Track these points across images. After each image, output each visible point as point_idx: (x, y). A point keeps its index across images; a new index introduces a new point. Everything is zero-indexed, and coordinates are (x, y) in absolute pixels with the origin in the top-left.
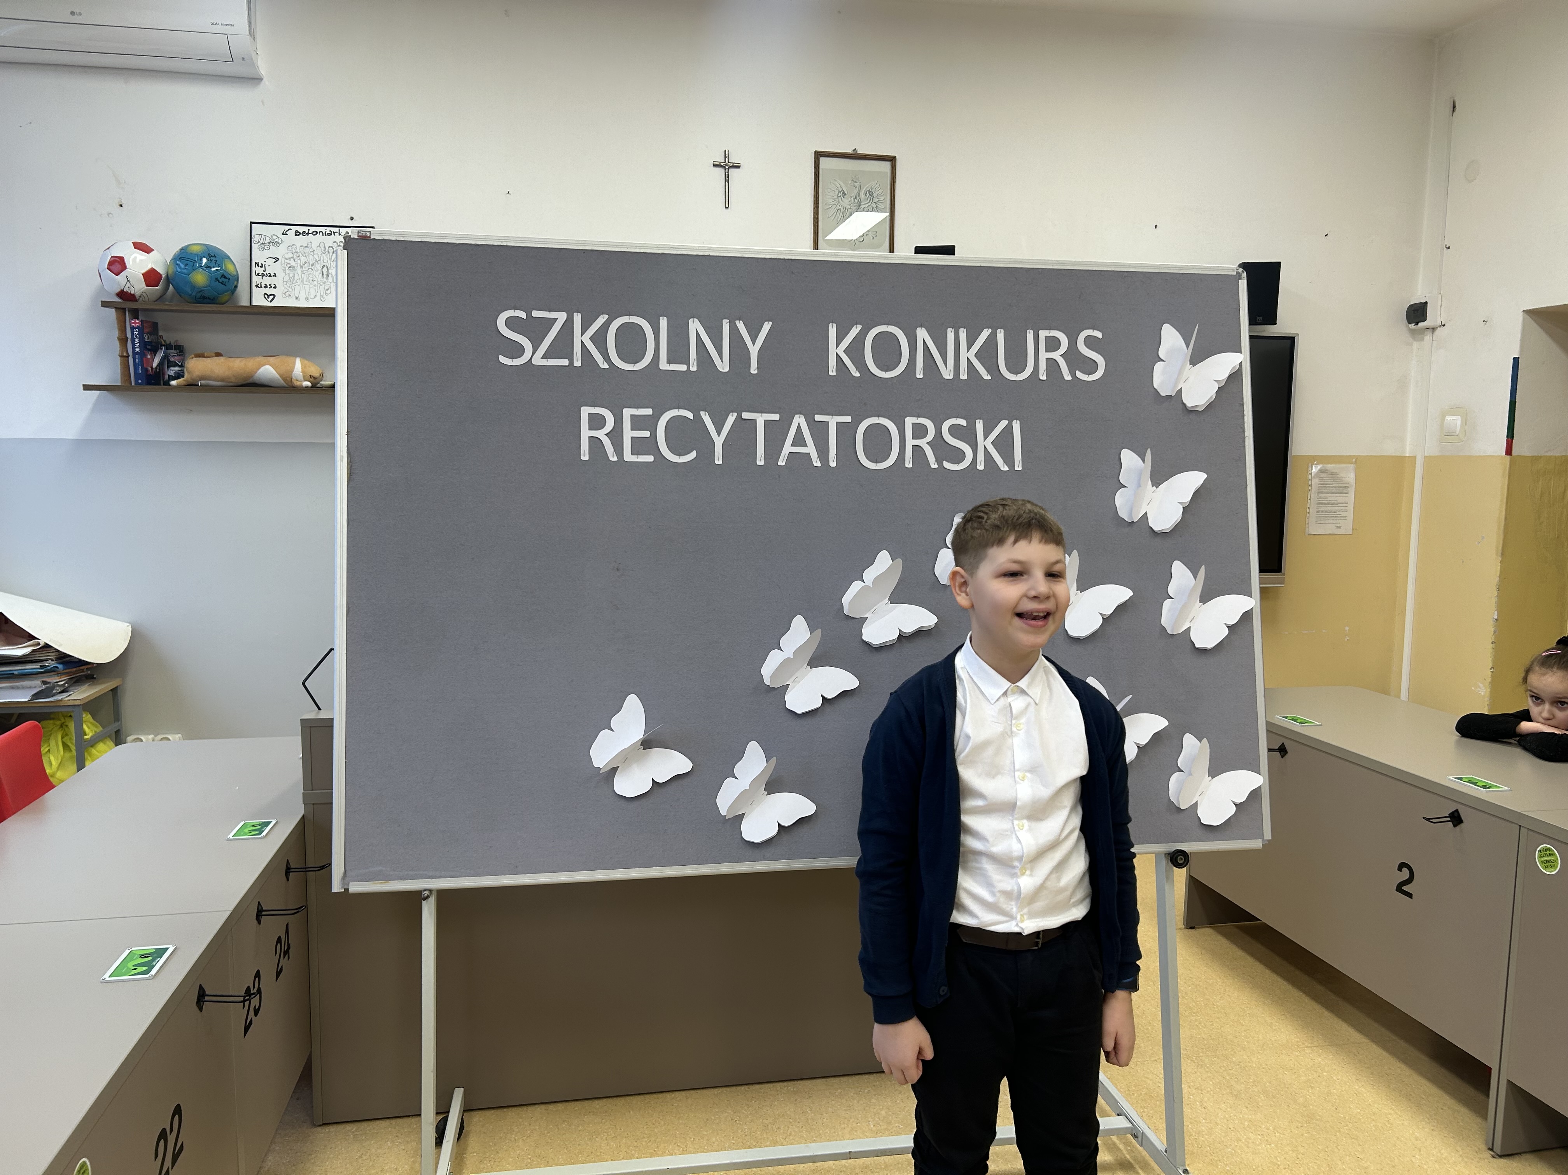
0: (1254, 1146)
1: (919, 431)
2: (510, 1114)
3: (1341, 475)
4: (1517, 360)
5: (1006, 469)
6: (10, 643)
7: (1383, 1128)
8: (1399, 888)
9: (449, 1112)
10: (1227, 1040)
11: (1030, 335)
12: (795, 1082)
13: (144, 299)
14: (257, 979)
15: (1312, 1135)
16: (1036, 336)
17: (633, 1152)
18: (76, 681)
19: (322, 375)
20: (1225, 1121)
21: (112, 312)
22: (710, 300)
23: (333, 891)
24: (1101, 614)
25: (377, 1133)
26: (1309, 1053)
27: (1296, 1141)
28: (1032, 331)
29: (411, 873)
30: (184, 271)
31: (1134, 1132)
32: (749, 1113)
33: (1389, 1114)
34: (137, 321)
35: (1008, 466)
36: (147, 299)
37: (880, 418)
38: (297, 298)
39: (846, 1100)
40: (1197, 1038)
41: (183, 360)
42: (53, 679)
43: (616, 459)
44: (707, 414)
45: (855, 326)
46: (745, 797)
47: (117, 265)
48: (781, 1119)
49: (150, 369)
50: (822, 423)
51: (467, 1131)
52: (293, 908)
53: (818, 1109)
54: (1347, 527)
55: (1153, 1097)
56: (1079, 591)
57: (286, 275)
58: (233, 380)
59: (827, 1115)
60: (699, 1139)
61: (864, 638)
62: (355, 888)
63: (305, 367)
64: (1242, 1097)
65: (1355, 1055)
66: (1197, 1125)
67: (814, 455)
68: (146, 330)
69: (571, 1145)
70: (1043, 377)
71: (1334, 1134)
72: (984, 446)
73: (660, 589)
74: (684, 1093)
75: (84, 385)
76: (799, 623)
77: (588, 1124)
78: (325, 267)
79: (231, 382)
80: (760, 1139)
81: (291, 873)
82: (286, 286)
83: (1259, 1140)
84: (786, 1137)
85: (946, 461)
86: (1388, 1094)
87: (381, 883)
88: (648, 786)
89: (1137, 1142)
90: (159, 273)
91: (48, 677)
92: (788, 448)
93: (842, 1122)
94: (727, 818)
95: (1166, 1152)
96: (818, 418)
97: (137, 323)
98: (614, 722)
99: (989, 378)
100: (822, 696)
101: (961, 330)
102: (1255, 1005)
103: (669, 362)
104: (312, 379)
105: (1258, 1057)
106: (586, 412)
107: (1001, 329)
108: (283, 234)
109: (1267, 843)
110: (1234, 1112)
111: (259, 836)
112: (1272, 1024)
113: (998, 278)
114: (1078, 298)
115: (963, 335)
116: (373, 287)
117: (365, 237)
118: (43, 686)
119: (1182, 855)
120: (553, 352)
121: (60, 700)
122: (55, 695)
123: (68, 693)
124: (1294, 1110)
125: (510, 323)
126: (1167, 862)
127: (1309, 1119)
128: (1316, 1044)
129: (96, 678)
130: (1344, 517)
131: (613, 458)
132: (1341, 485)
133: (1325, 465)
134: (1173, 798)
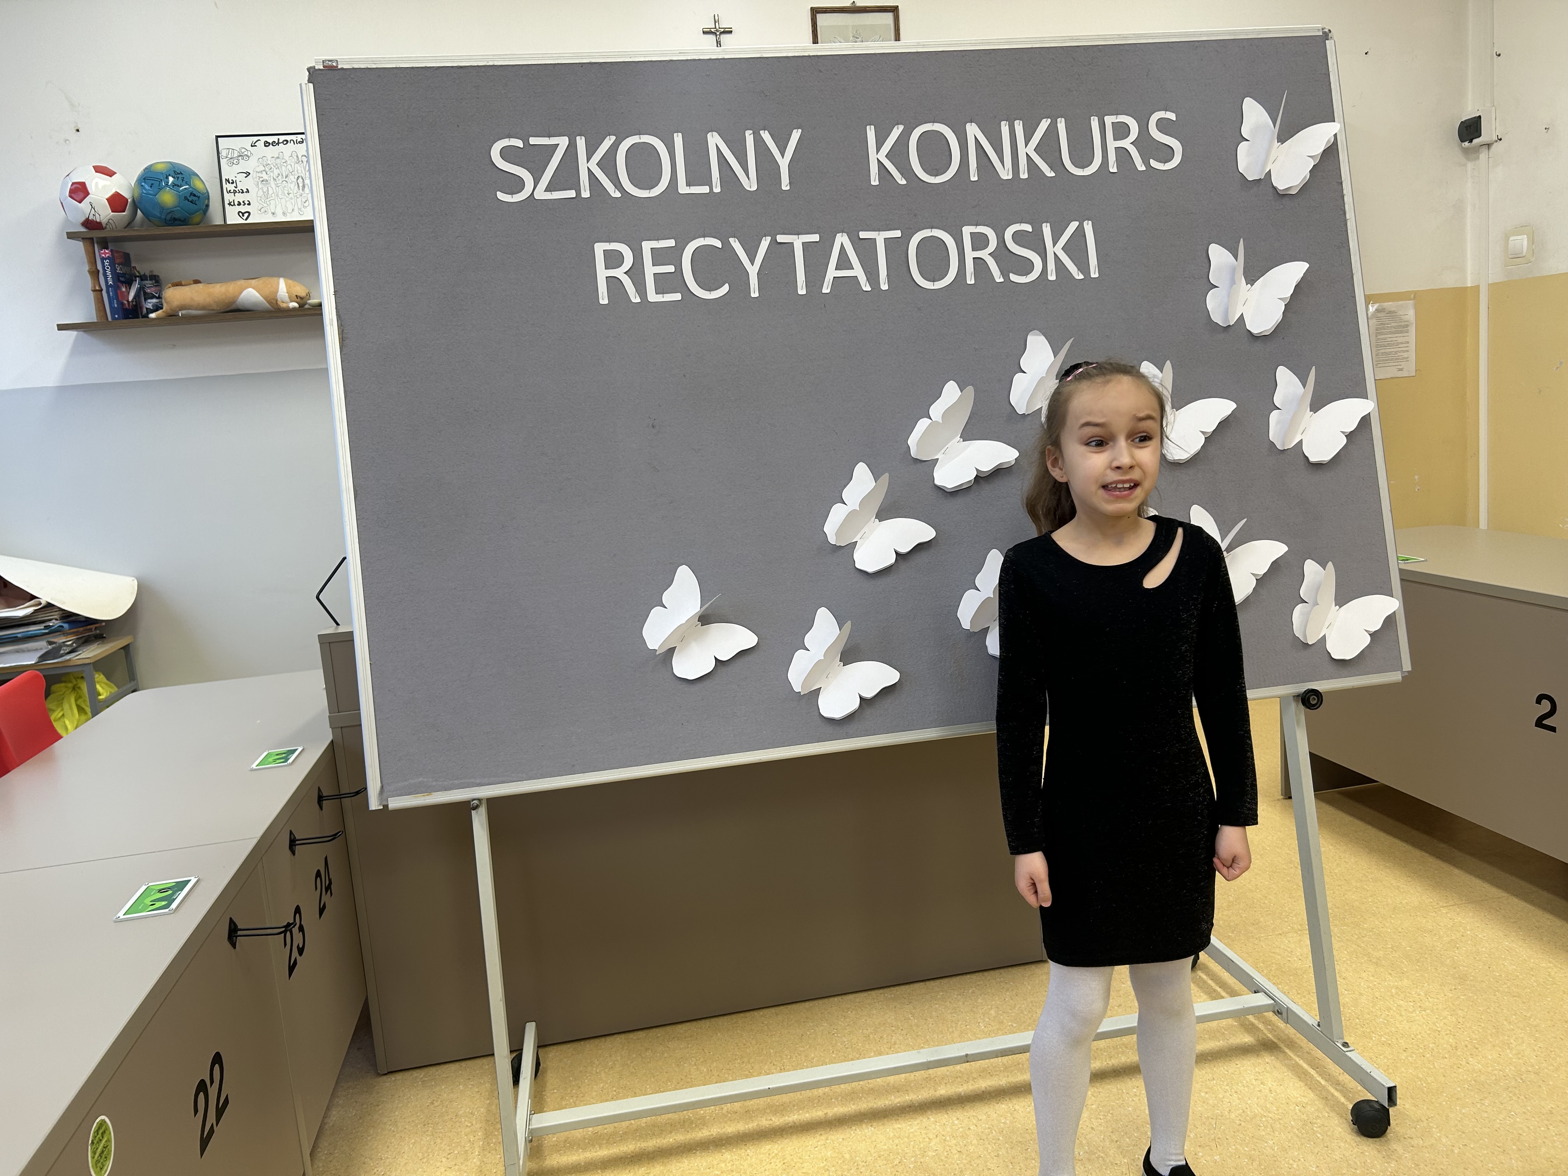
1: (979, 242)
2: (588, 1046)
3: (1400, 313)
5: (1081, 277)
6: (10, 605)
7: (1544, 982)
8: (1539, 723)
9: (522, 1049)
11: (1095, 123)
12: (892, 988)
13: (111, 227)
14: (298, 915)
15: (1468, 996)
16: (1102, 123)
18: (86, 641)
19: (308, 295)
20: (1370, 990)
21: (79, 243)
22: (729, 110)
23: (370, 809)
24: (1203, 432)
25: (447, 1077)
26: (1447, 913)
27: (1453, 1004)
28: (1096, 118)
29: (457, 782)
30: (150, 192)
31: (1276, 1008)
32: (846, 1024)
33: (1549, 968)
34: (105, 252)
35: (1082, 274)
36: (114, 226)
37: (933, 230)
38: (274, 214)
39: (950, 1002)
41: (160, 291)
42: (60, 640)
43: (640, 301)
44: (737, 240)
45: (896, 126)
46: (820, 670)
47: (79, 191)
48: (882, 1028)
49: (126, 302)
50: (867, 240)
51: (543, 1068)
52: (329, 835)
53: (921, 1014)
54: (1410, 369)
55: (1285, 972)
56: (1175, 410)
57: (259, 189)
58: (215, 307)
59: (931, 1020)
61: (937, 482)
62: (395, 803)
63: (290, 287)
64: (1383, 964)
65: (1497, 911)
67: (863, 278)
68: (118, 261)
69: (658, 1074)
70: (1113, 169)
71: (1493, 994)
72: (1055, 253)
73: (702, 445)
74: (773, 1010)
75: (58, 325)
76: (862, 471)
77: (674, 1050)
78: (300, 178)
79: (213, 310)
80: (863, 1050)
81: (324, 802)
82: (260, 202)
83: (1411, 1007)
84: (891, 1046)
85: (1013, 273)
86: (1542, 947)
87: (423, 796)
88: (710, 666)
89: (1279, 1018)
90: (125, 197)
91: (55, 637)
92: (832, 272)
93: (949, 1026)
94: (802, 694)
95: (1319, 1025)
96: (863, 235)
97: (107, 253)
98: (666, 597)
99: (1053, 174)
100: (896, 553)
101: (1016, 122)
102: (1377, 869)
103: (689, 184)
104: (299, 300)
105: (1391, 922)
106: (600, 248)
107: (1062, 117)
108: (252, 146)
109: (1406, 674)
110: (1377, 980)
111: (286, 764)
112: (1399, 887)
113: (1054, 60)
114: (1145, 77)
115: (1019, 127)
116: (347, 124)
117: (332, 67)
118: (50, 647)
119: (1313, 695)
120: (557, 184)
121: (69, 660)
122: (62, 656)
123: (77, 653)
124: (1443, 973)
125: (506, 154)
126: (1297, 706)
127: (1462, 980)
128: (1451, 903)
129: (105, 637)
130: (1405, 358)
131: (635, 298)
132: (1400, 324)
133: (1382, 304)
134: (1298, 633)
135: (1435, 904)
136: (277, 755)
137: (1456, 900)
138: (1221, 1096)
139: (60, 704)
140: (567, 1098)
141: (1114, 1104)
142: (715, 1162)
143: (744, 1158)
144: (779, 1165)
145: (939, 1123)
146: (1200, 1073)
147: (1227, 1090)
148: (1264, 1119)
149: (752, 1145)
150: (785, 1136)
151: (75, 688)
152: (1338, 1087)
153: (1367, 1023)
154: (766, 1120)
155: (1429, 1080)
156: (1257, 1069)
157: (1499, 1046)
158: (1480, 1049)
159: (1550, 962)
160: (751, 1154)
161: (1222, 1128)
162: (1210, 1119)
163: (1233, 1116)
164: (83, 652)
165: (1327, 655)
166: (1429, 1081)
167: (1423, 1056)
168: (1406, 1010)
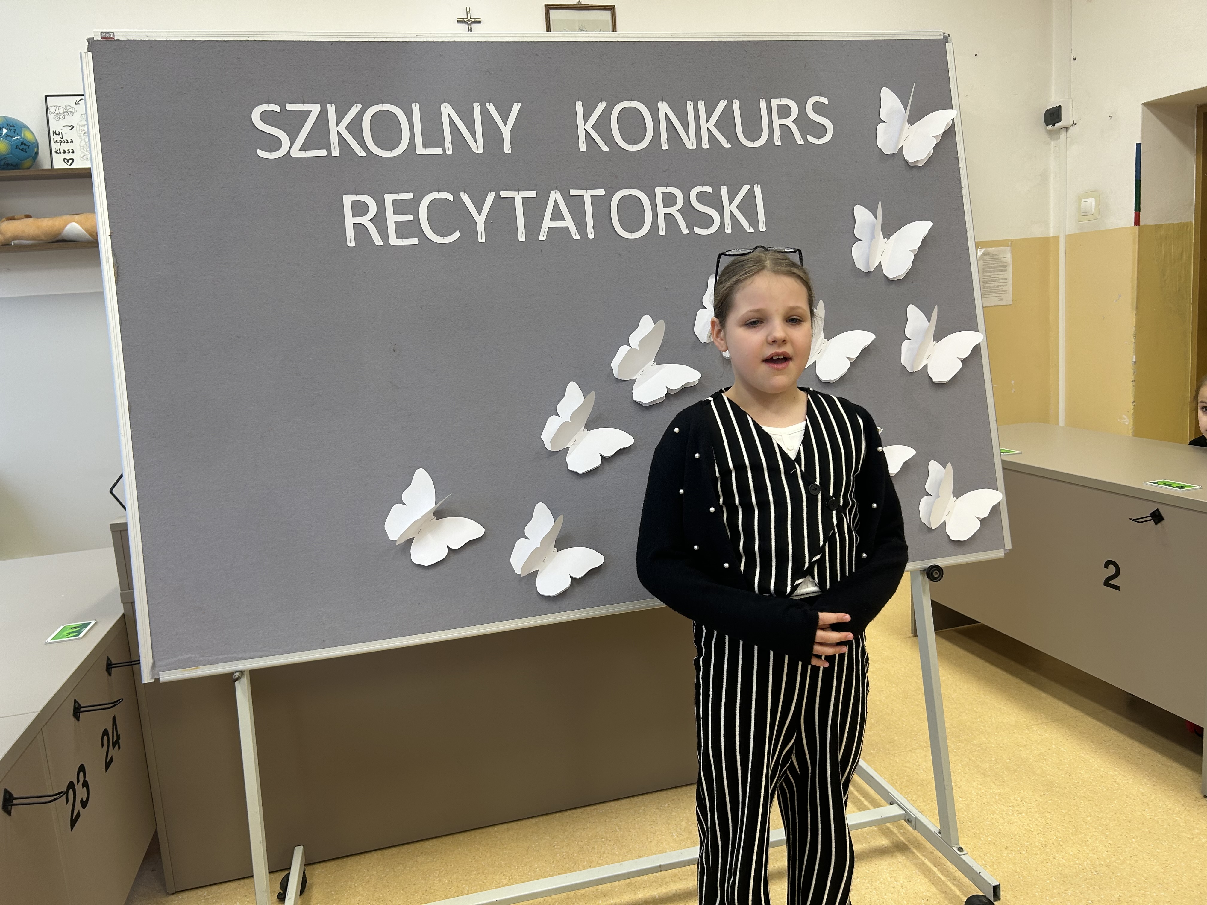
1: (669, 200)
2: (349, 863)
3: (1001, 256)
4: (1139, 145)
5: (752, 230)
7: (1111, 788)
8: (1107, 583)
9: (290, 869)
11: (763, 104)
12: (603, 804)
14: (81, 774)
15: (1054, 801)
16: (769, 104)
20: (979, 797)
22: (459, 85)
23: (143, 683)
26: (1037, 730)
27: (1043, 808)
28: (764, 101)
29: (221, 657)
31: (907, 818)
32: (565, 837)
33: (1115, 775)
35: (753, 228)
37: (631, 189)
39: (650, 816)
43: (382, 244)
44: (466, 194)
45: (601, 103)
46: (537, 555)
48: (594, 840)
50: (576, 197)
51: (308, 884)
52: (110, 702)
53: (626, 827)
54: (1007, 299)
55: (914, 783)
56: (826, 339)
57: (81, 141)
58: (43, 238)
59: (635, 831)
60: (523, 867)
61: (635, 398)
62: (165, 677)
64: (989, 775)
65: (1075, 727)
67: (573, 229)
69: (407, 886)
70: (778, 142)
72: (730, 210)
74: (505, 826)
76: (573, 389)
77: (421, 864)
79: (42, 240)
80: (578, 860)
81: (113, 669)
82: (84, 152)
83: (1011, 811)
84: (600, 855)
85: (696, 226)
86: (1110, 758)
87: (192, 669)
88: (444, 554)
89: (911, 826)
92: (547, 223)
93: (648, 837)
94: (522, 576)
95: (940, 833)
96: (573, 192)
98: (406, 495)
99: (729, 146)
100: (601, 456)
101: (700, 102)
102: (984, 694)
103: (425, 146)
105: (994, 738)
106: (348, 200)
107: (736, 99)
108: (76, 104)
109: (1008, 551)
110: (984, 788)
111: (78, 637)
112: (1001, 708)
113: (729, 53)
114: (803, 68)
115: (702, 106)
116: (122, 88)
117: (109, 38)
119: (936, 570)
120: (310, 144)
124: (1035, 781)
125: (265, 117)
126: (923, 578)
127: (1049, 787)
128: (1040, 721)
130: (1004, 291)
131: (379, 243)
132: (1001, 264)
133: (987, 249)
134: (923, 518)
135: (1028, 722)
136: (73, 628)
137: (1043, 719)
138: (863, 893)
152: (955, 882)
155: (1025, 873)
156: (891, 868)
157: (1079, 844)
158: (1064, 846)
159: (1116, 771)
165: (947, 537)
166: (1025, 875)
167: (1021, 853)
168: (1006, 814)
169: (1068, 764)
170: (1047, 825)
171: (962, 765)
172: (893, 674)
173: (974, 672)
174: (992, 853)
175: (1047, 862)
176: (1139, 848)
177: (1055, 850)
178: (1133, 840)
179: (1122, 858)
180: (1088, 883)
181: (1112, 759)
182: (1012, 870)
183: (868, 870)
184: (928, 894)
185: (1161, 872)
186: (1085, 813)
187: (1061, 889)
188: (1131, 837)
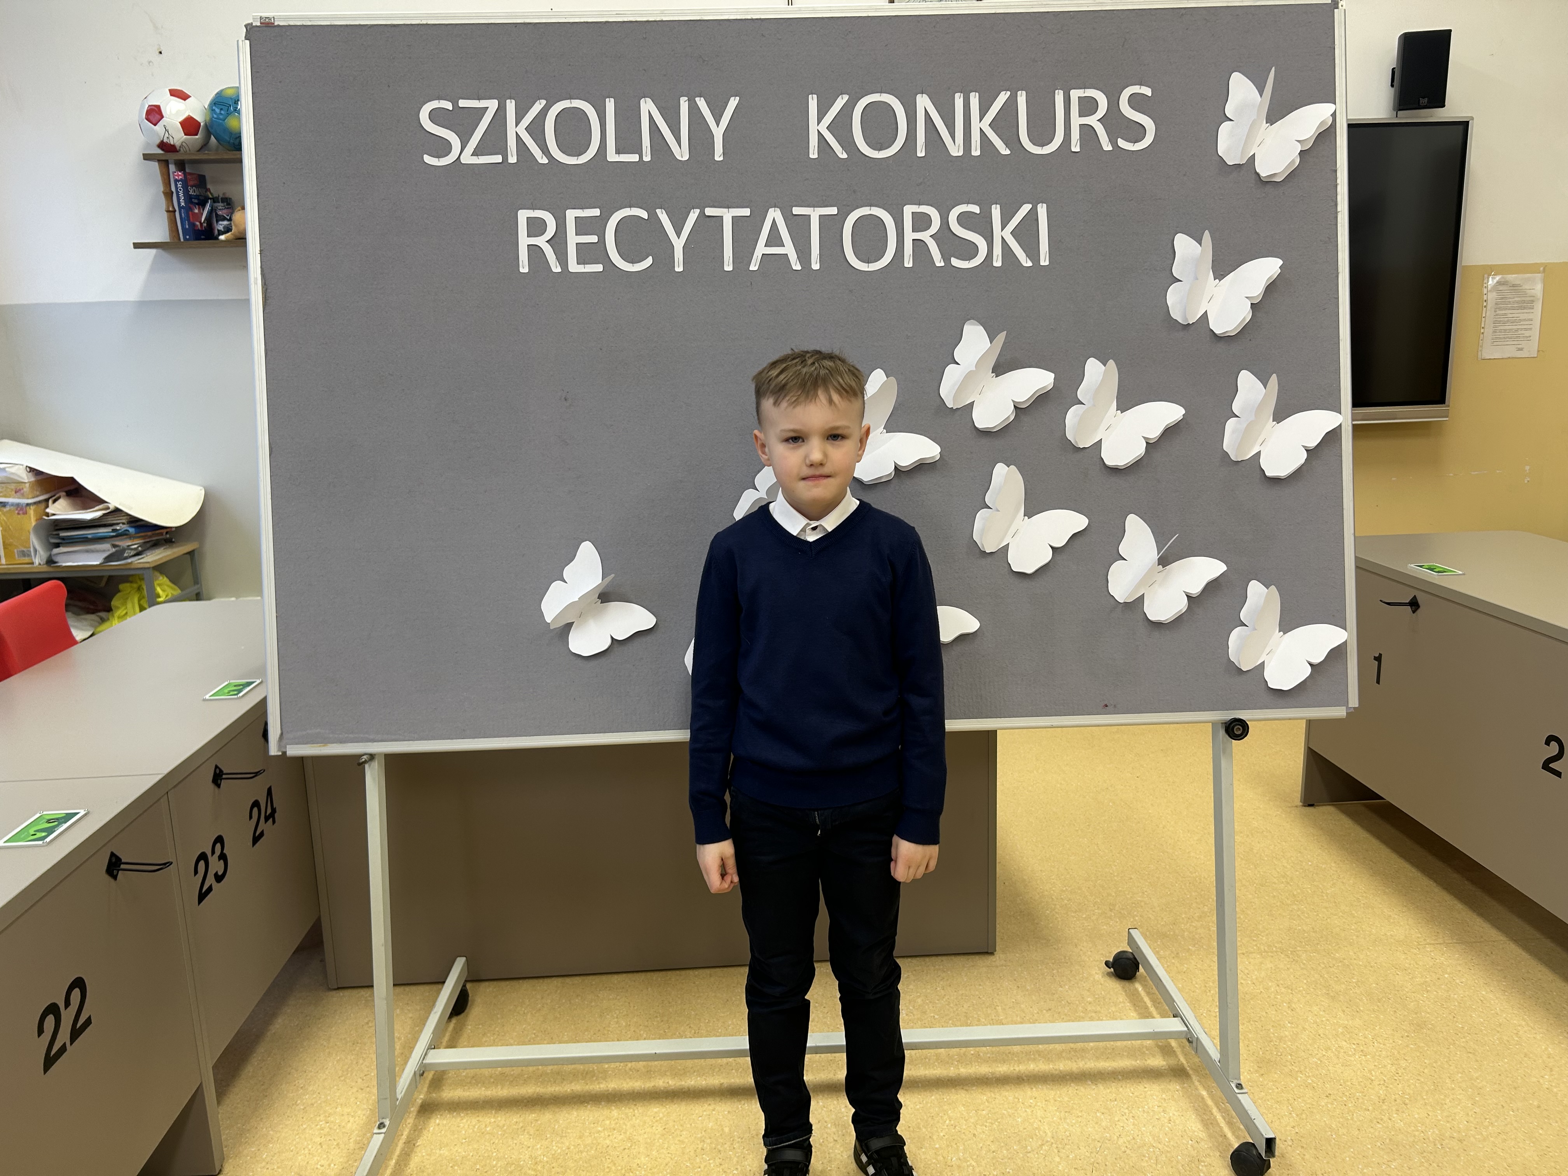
0: (1345, 1056)
1: (921, 222)
3: (1524, 287)
5: (1030, 264)
6: (85, 507)
7: (1508, 1041)
8: (1546, 766)
10: (1332, 933)
11: (1059, 97)
13: (185, 149)
14: (218, 844)
15: (1419, 1046)
16: (1067, 97)
17: (642, 1032)
18: (151, 545)
20: (1315, 1026)
21: (155, 165)
22: (665, 73)
23: (270, 754)
24: (1145, 439)
26: (1431, 951)
27: (1399, 1052)
28: (1063, 92)
29: (350, 736)
30: (221, 117)
31: (1189, 1036)
34: (180, 174)
35: (1031, 261)
36: (188, 150)
37: (872, 208)
40: (1296, 929)
41: (232, 213)
42: (124, 543)
43: (560, 270)
44: (663, 211)
45: (841, 96)
47: (154, 114)
49: (198, 223)
50: (802, 216)
52: (252, 772)
54: (1529, 349)
56: (1119, 412)
61: (857, 474)
62: (292, 751)
64: (1340, 999)
65: (1488, 955)
66: (1280, 1029)
67: (793, 257)
68: (191, 183)
70: (1076, 148)
72: (1002, 237)
73: (614, 421)
74: (708, 971)
75: (134, 243)
83: (1353, 1050)
85: (955, 257)
86: (1522, 1001)
87: (320, 746)
88: (606, 644)
89: (1193, 1048)
90: (197, 121)
91: (121, 540)
92: (761, 249)
95: (1219, 1061)
96: (797, 211)
97: (180, 175)
98: (568, 572)
99: (1008, 152)
101: (972, 93)
102: (1373, 894)
103: (618, 152)
105: (1367, 953)
106: (523, 216)
107: (1022, 90)
109: (1353, 710)
110: (1327, 1016)
111: (236, 696)
113: (1019, 27)
114: (1120, 47)
115: (974, 99)
116: (280, 82)
117: (268, 24)
118: (114, 550)
119: (1239, 725)
120: (484, 148)
121: (131, 563)
122: (126, 558)
123: (140, 557)
124: (1401, 1017)
125: (434, 116)
126: (1223, 733)
127: (1419, 1028)
128: (1440, 941)
129: (174, 542)
130: (1527, 337)
131: (556, 268)
132: (1523, 299)
133: (1505, 276)
134: (1233, 658)
135: (1422, 940)
136: (235, 686)
137: (1446, 938)
138: (1116, 1119)
139: (124, 604)
140: (489, 1035)
141: (1005, 1112)
142: (601, 1119)
143: (630, 1117)
144: (660, 1129)
145: (827, 1108)
146: (1104, 1092)
147: (1125, 1113)
148: (1152, 1150)
149: (641, 1106)
150: (675, 1102)
151: (139, 589)
153: (1299, 1062)
154: (663, 1082)
155: (1341, 1131)
157: (1431, 1106)
158: (1409, 1106)
159: (1524, 1020)
160: (637, 1115)
161: (1105, 1153)
162: (1096, 1142)
163: (1121, 1141)
164: (147, 556)
165: (1264, 683)
167: (1345, 1105)
168: (1345, 1052)
169: (1458, 1002)
170: (1397, 1075)
171: (1307, 981)
172: (1255, 851)
173: (1371, 863)
174: (1305, 1099)
175: (1378, 1122)
176: (1515, 1124)
177: (1394, 1109)
178: (1511, 1113)
179: (1484, 1133)
180: (1424, 1157)
181: (1525, 1004)
182: (1326, 1124)
183: (1133, 1093)
184: (1200, 1135)
185: (1534, 1161)
186: (1456, 1068)
187: (1383, 1158)
188: (1510, 1108)
